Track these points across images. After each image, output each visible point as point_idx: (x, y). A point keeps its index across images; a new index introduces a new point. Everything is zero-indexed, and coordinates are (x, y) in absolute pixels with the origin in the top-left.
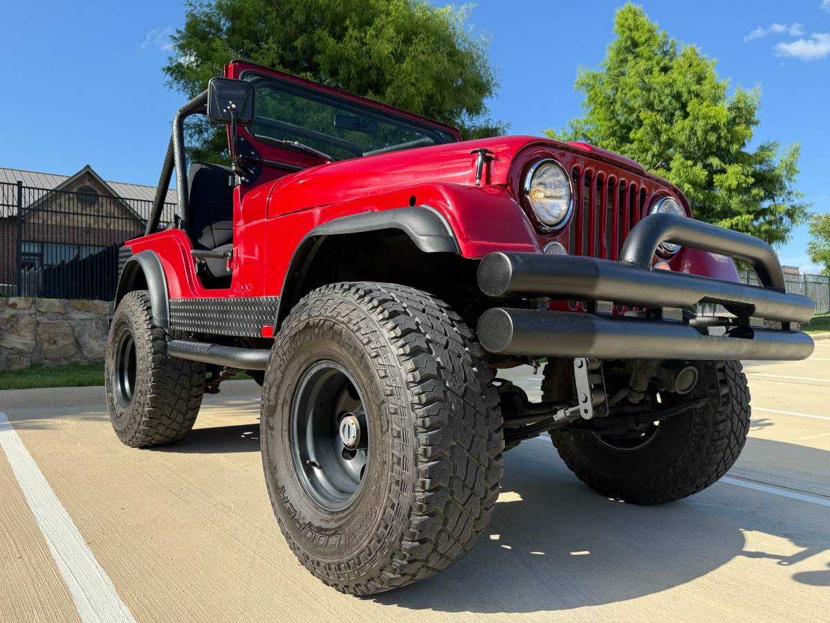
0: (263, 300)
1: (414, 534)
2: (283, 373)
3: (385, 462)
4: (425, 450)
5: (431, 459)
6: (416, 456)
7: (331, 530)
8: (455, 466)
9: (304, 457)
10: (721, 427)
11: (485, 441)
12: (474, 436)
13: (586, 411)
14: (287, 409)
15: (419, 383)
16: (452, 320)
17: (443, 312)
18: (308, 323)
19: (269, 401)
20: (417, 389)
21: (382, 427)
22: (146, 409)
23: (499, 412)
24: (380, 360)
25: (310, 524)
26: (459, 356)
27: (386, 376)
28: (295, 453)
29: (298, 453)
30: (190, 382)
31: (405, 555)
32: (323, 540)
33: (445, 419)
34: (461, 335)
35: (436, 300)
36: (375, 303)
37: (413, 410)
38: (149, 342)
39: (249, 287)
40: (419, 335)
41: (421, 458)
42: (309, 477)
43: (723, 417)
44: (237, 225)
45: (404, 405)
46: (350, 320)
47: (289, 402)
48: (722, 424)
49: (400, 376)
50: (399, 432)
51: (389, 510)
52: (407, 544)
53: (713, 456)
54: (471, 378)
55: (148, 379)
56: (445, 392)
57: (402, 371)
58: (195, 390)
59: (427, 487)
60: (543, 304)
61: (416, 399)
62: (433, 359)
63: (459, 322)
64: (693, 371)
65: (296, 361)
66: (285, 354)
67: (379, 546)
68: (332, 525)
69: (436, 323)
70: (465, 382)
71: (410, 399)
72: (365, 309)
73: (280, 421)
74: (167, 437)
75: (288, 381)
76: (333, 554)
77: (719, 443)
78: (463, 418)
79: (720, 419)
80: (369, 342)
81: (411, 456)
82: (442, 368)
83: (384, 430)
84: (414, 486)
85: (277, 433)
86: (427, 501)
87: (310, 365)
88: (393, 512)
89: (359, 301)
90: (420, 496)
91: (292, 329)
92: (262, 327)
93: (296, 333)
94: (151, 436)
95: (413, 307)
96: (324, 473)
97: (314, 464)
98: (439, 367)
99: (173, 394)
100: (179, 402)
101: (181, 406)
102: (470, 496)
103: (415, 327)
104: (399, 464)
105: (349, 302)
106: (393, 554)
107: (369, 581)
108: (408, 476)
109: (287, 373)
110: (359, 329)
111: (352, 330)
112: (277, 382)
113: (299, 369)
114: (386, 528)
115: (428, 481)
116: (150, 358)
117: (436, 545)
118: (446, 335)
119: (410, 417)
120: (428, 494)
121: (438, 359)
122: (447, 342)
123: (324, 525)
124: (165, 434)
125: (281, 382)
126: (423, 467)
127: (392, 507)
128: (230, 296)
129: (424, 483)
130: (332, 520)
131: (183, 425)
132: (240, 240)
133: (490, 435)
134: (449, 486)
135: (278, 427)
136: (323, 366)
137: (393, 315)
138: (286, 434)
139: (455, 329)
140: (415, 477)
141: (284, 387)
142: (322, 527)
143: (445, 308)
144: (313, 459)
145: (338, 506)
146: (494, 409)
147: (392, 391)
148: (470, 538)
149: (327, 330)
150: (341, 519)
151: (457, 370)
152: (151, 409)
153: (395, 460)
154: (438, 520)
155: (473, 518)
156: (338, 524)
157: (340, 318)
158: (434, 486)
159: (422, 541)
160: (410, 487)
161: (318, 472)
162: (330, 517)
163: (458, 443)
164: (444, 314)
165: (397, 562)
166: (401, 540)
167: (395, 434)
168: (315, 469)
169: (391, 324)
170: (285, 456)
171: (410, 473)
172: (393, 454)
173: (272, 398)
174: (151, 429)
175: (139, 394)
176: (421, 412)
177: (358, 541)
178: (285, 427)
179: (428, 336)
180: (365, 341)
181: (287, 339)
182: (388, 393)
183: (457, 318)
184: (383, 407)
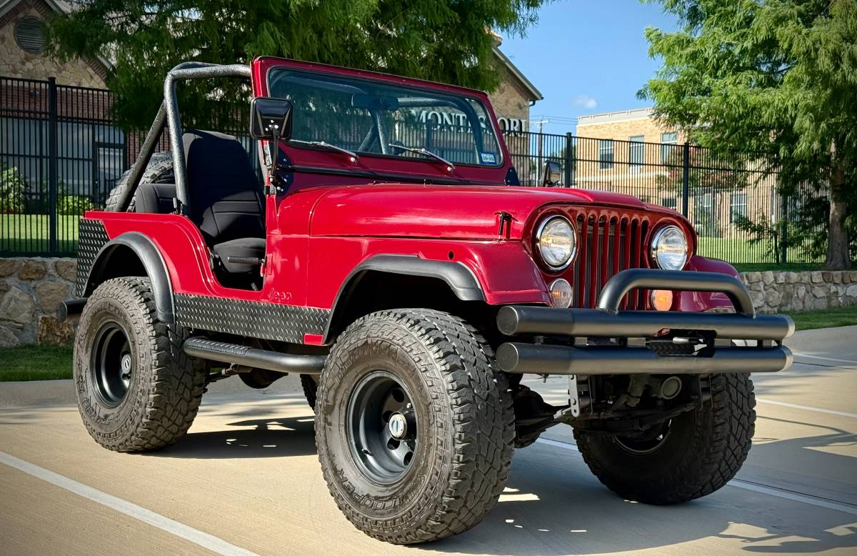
0: (305, 310)
1: (451, 492)
2: (341, 380)
3: (431, 444)
4: (460, 436)
5: (463, 442)
6: (454, 440)
7: (387, 497)
8: (480, 447)
9: (359, 446)
10: (719, 429)
11: (501, 431)
12: (493, 427)
13: (575, 411)
14: (344, 409)
15: (456, 390)
16: (478, 343)
17: (472, 337)
18: (367, 342)
19: (327, 401)
20: (455, 394)
21: (429, 420)
22: (148, 410)
23: (512, 411)
24: (428, 374)
25: (368, 495)
26: (484, 371)
27: (432, 386)
28: (351, 443)
29: (354, 443)
30: (192, 380)
31: (445, 507)
32: (380, 505)
33: (474, 415)
34: (485, 355)
35: (467, 326)
36: (423, 331)
37: (452, 409)
38: (151, 338)
39: (288, 296)
40: (456, 356)
41: (457, 441)
42: (364, 462)
43: (722, 421)
44: (272, 232)
45: (446, 405)
46: (404, 343)
47: (346, 403)
48: (720, 427)
49: (443, 385)
50: (442, 424)
51: (434, 476)
52: (446, 499)
53: (712, 456)
54: (492, 387)
55: (153, 378)
56: (474, 397)
57: (444, 382)
58: (197, 389)
59: (461, 460)
60: (539, 340)
61: (454, 402)
62: (466, 374)
63: (484, 344)
64: (677, 381)
65: (354, 370)
66: (343, 364)
67: (426, 502)
68: (388, 494)
69: (468, 347)
70: (488, 389)
71: (450, 401)
72: (416, 336)
73: (337, 418)
74: (162, 440)
75: (345, 386)
76: (390, 512)
77: (717, 444)
78: (486, 414)
79: (718, 422)
80: (420, 360)
81: (450, 440)
82: (472, 380)
83: (431, 422)
84: (452, 459)
85: (335, 428)
86: (461, 469)
87: (366, 374)
88: (437, 478)
89: (410, 329)
90: (456, 466)
91: (351, 344)
92: (304, 334)
93: (355, 348)
94: (147, 440)
95: (451, 334)
96: (375, 459)
97: (366, 452)
98: (470, 380)
99: (176, 394)
100: (181, 402)
101: (183, 406)
102: (490, 468)
103: (453, 351)
104: (442, 445)
105: (401, 329)
106: (436, 506)
107: (417, 528)
108: (448, 453)
109: (344, 380)
110: (412, 350)
111: (406, 351)
112: (335, 387)
113: (357, 376)
114: (432, 489)
115: (462, 456)
116: (155, 356)
117: (465, 502)
118: (475, 355)
119: (450, 414)
120: (461, 465)
121: (469, 374)
122: (476, 360)
123: (380, 495)
124: (161, 438)
125: (339, 387)
126: (459, 447)
127: (437, 475)
128: (263, 300)
129: (459, 457)
130: (387, 490)
131: (181, 428)
132: (276, 248)
133: (505, 427)
134: (476, 460)
135: (335, 422)
136: (378, 375)
137: (437, 341)
138: (343, 428)
139: (481, 350)
140: (453, 453)
141: (342, 391)
142: (379, 496)
143: (474, 333)
144: (365, 448)
145: (392, 480)
146: (509, 409)
147: (437, 395)
148: (489, 501)
149: (384, 350)
150: (394, 489)
151: (482, 381)
152: (153, 409)
153: (439, 442)
154: (468, 483)
155: (492, 485)
156: (392, 493)
157: (395, 341)
158: (466, 459)
159: (457, 498)
160: (449, 460)
161: (370, 458)
162: (385, 488)
163: (482, 432)
164: (473, 338)
165: (439, 512)
166: (442, 496)
167: (439, 425)
168: (368, 456)
169: (435, 348)
170: (343, 446)
171: (449, 451)
172: (437, 439)
173: (330, 399)
174: (150, 431)
175: (140, 394)
176: (457, 410)
177: (410, 501)
178: (343, 423)
179: (462, 357)
180: (417, 359)
181: (346, 352)
182: (434, 397)
183: (483, 341)
184: (430, 407)
